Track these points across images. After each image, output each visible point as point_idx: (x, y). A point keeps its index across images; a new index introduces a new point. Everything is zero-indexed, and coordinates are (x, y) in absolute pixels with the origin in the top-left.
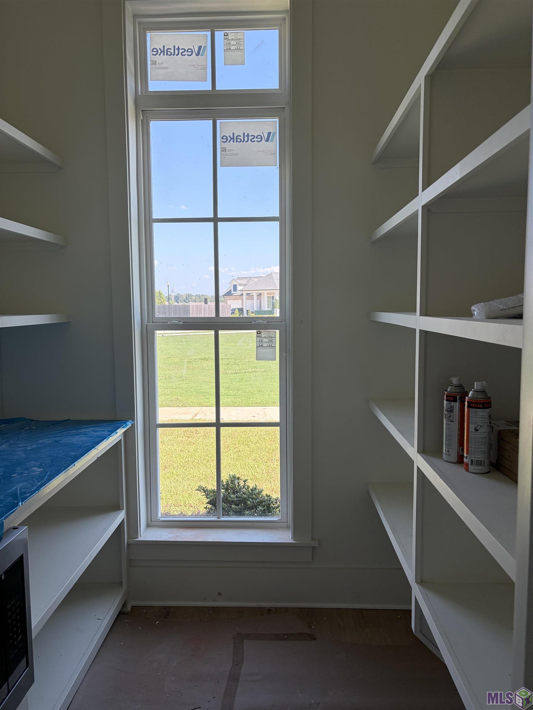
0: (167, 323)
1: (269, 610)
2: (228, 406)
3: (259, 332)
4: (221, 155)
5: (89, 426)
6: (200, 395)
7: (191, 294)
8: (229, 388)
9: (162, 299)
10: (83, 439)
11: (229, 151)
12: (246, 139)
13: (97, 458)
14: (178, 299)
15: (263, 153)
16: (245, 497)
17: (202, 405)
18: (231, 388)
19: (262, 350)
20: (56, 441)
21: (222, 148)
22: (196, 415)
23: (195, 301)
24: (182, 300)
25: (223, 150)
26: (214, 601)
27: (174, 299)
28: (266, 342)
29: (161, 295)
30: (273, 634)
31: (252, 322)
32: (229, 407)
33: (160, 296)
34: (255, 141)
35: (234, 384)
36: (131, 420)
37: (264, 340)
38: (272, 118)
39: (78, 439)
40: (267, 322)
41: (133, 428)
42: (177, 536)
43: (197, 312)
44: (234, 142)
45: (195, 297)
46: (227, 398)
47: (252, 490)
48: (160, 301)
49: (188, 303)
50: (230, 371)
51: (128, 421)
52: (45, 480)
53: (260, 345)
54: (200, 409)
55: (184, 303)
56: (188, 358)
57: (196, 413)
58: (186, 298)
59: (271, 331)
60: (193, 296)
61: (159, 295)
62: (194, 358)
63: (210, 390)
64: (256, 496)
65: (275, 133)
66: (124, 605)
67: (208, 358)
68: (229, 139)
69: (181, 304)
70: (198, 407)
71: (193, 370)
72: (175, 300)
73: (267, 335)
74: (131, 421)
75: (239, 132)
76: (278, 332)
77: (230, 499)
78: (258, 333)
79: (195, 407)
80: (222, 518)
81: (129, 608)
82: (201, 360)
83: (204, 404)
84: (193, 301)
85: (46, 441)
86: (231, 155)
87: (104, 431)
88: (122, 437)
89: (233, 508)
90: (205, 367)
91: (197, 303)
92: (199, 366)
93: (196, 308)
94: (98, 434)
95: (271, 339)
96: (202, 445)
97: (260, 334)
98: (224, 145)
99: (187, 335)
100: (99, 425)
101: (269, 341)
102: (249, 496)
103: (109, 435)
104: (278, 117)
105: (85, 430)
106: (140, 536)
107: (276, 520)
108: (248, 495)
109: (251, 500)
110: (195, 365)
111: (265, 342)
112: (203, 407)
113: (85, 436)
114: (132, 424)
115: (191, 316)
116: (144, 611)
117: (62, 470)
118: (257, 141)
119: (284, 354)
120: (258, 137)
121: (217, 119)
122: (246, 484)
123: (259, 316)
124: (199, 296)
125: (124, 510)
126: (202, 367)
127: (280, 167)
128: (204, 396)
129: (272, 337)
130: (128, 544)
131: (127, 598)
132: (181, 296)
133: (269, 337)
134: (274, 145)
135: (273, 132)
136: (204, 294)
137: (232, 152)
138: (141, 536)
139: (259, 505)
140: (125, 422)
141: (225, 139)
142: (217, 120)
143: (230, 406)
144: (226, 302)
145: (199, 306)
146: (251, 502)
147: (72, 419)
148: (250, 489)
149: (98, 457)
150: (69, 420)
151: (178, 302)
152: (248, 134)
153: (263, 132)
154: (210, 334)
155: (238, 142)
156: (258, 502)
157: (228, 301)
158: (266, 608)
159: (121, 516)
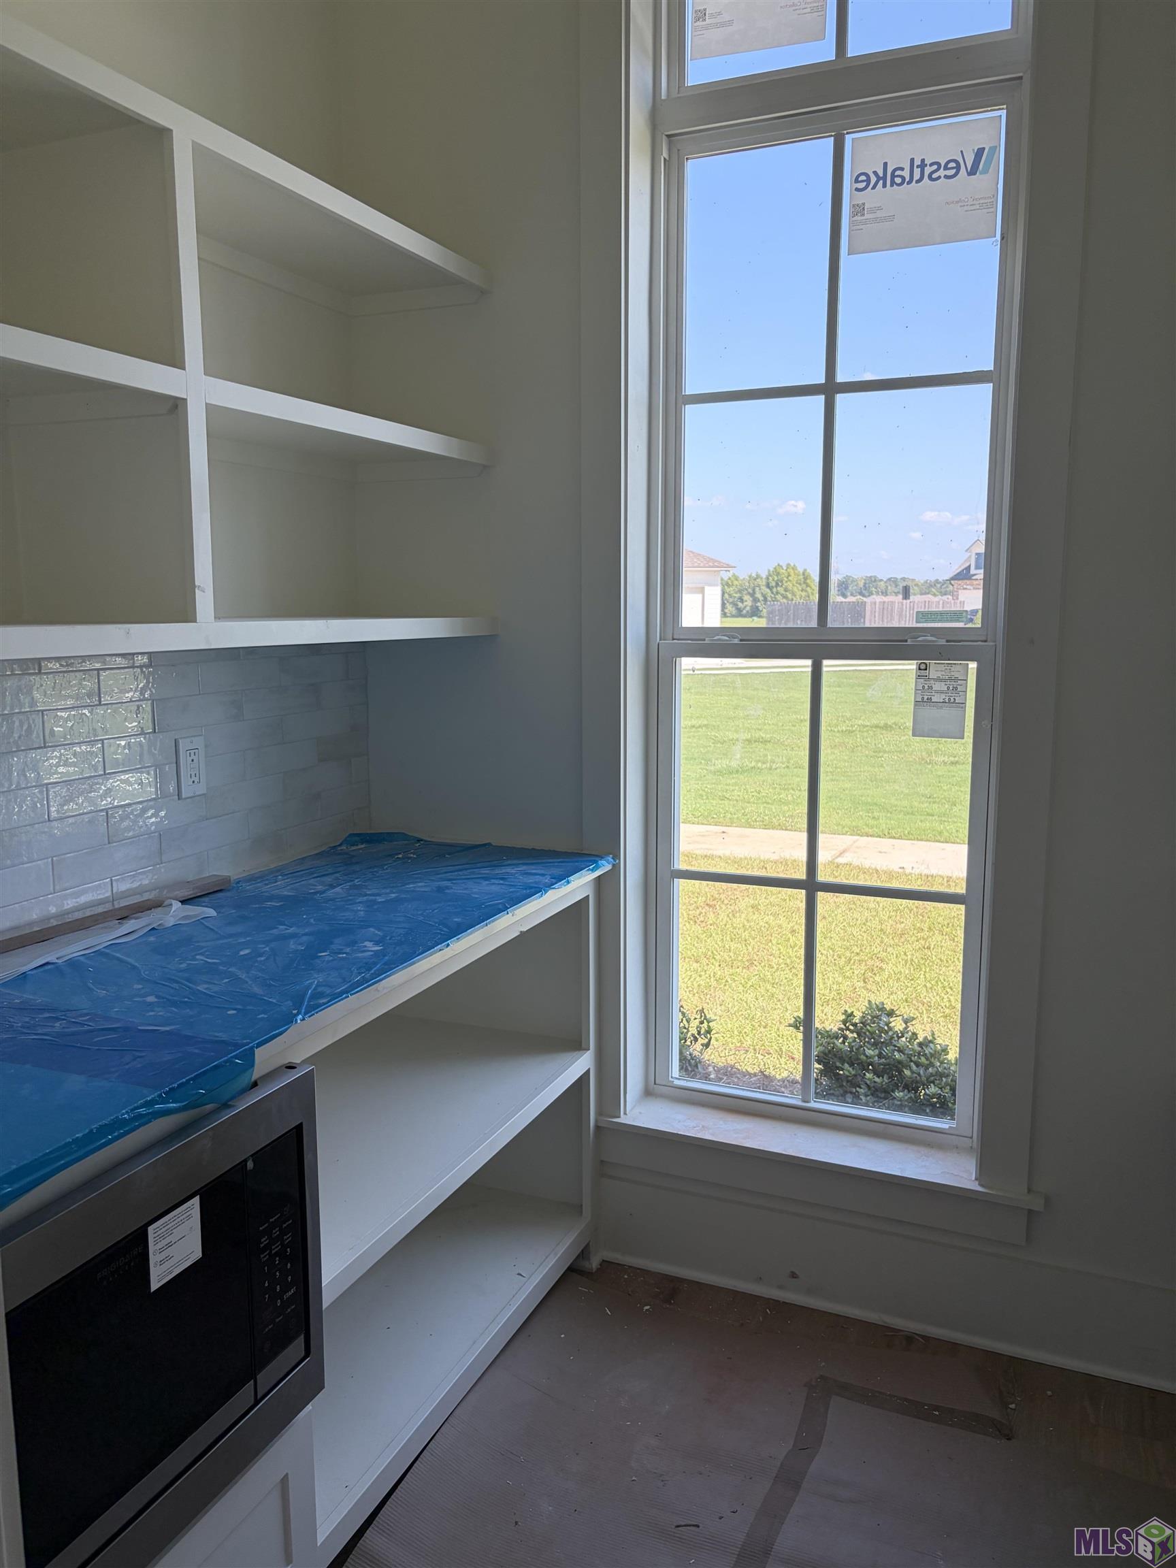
0: (704, 640)
1: (910, 1339)
2: (922, 840)
3: (923, 667)
4: (852, 224)
5: (521, 862)
6: (858, 808)
7: (875, 577)
8: (930, 797)
9: (808, 589)
10: (494, 888)
11: (872, 211)
12: (917, 176)
13: (519, 933)
14: (846, 588)
15: (961, 206)
16: (900, 1058)
17: (859, 832)
18: (935, 798)
19: (928, 712)
20: (440, 890)
21: (854, 205)
22: (841, 854)
23: (885, 593)
24: (855, 590)
25: (858, 210)
26: (781, 1287)
27: (837, 589)
28: (942, 692)
29: (808, 581)
30: (906, 1399)
31: (906, 641)
32: (923, 842)
33: (804, 583)
34: (939, 177)
35: (945, 788)
36: (611, 856)
37: (937, 686)
38: (989, 109)
39: (482, 889)
40: (947, 641)
41: (614, 874)
42: (703, 1127)
43: (881, 617)
44: (884, 186)
45: (886, 582)
46: (921, 821)
47: (920, 1045)
48: (804, 594)
49: (869, 596)
50: (941, 759)
51: (602, 858)
52: (372, 971)
53: (926, 697)
54: (854, 842)
55: (859, 597)
56: (847, 722)
57: (842, 848)
58: (864, 586)
59: (955, 664)
60: (881, 580)
61: (803, 580)
62: (860, 722)
63: (883, 798)
64: (927, 1059)
65: (994, 149)
66: (584, 1254)
67: (894, 726)
68: (873, 179)
69: (852, 599)
70: (851, 835)
71: (853, 751)
72: (839, 590)
73: (943, 673)
74: (610, 858)
75: (899, 159)
76: (973, 666)
77: (863, 1057)
78: (920, 669)
79: (843, 834)
80: (815, 1101)
81: (594, 1263)
82: (874, 729)
83: (864, 829)
84: (880, 594)
85: (421, 886)
86: (876, 220)
87: (543, 875)
88: (589, 892)
89: (869, 1079)
90: (883, 746)
91: (887, 597)
92: (868, 743)
93: (879, 609)
94: (530, 880)
95: (956, 685)
96: (842, 923)
97: (926, 669)
98: (861, 198)
99: (853, 670)
100: (540, 861)
101: (948, 688)
102: (910, 1058)
103: (550, 886)
104: (1005, 106)
105: (509, 870)
106: (625, 1114)
107: (944, 1129)
108: (908, 1054)
109: (914, 1067)
110: (858, 740)
111: (937, 692)
112: (861, 836)
113: (501, 882)
114: (614, 865)
115: (867, 625)
116: (626, 1277)
117: (417, 953)
118: (946, 177)
119: (986, 723)
120: (949, 166)
121: (845, 132)
122: (911, 1028)
123: (925, 625)
124: (894, 581)
125: (589, 1052)
126: (875, 744)
127: (1002, 238)
128: (869, 813)
129: (956, 679)
130: (597, 1127)
131: (590, 1242)
132: (853, 581)
133: (950, 679)
134: (994, 181)
135: (990, 148)
136: (906, 577)
137: (879, 214)
138: (627, 1113)
139: (933, 1082)
140: (597, 859)
141: (864, 182)
142: (847, 136)
143: (927, 840)
144: (955, 593)
145: (888, 604)
146: (913, 1072)
147: (494, 844)
148: (917, 1041)
149: (521, 932)
150: (489, 844)
151: (844, 596)
152: (923, 161)
153: (962, 152)
154: (907, 670)
155: (895, 186)
156: (931, 1073)
157: (960, 591)
158: (901, 1333)
159: (582, 1063)
